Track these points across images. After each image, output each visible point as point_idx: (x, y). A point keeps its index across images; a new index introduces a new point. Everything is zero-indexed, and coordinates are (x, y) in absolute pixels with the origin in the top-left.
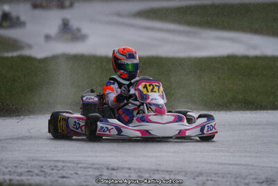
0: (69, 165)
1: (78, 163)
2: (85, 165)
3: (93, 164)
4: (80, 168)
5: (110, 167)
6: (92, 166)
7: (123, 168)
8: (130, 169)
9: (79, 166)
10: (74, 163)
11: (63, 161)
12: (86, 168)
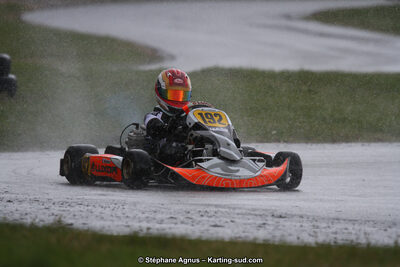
0: (223, 210)
1: (234, 209)
2: (244, 211)
3: (254, 210)
4: (238, 214)
5: (275, 214)
6: (253, 212)
7: (293, 216)
8: (301, 217)
9: (237, 211)
10: (229, 208)
11: (216, 206)
12: (245, 214)
